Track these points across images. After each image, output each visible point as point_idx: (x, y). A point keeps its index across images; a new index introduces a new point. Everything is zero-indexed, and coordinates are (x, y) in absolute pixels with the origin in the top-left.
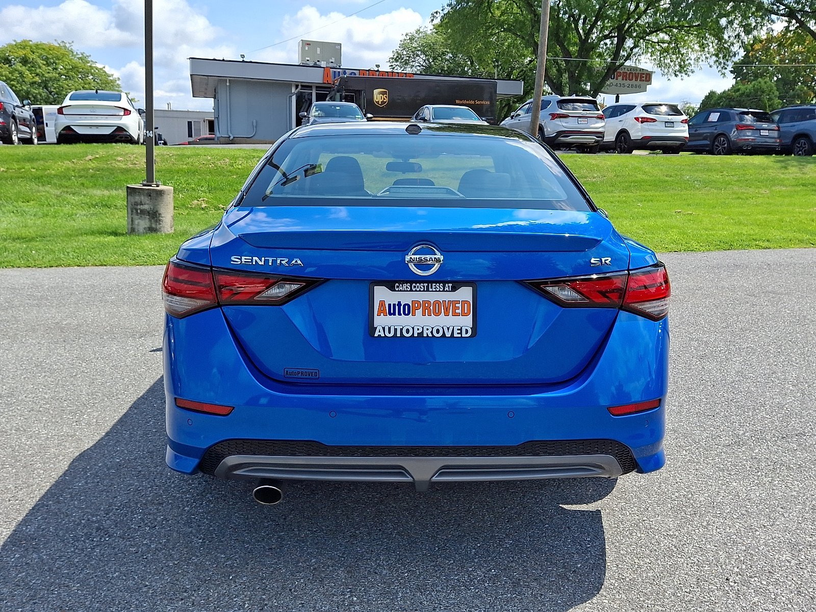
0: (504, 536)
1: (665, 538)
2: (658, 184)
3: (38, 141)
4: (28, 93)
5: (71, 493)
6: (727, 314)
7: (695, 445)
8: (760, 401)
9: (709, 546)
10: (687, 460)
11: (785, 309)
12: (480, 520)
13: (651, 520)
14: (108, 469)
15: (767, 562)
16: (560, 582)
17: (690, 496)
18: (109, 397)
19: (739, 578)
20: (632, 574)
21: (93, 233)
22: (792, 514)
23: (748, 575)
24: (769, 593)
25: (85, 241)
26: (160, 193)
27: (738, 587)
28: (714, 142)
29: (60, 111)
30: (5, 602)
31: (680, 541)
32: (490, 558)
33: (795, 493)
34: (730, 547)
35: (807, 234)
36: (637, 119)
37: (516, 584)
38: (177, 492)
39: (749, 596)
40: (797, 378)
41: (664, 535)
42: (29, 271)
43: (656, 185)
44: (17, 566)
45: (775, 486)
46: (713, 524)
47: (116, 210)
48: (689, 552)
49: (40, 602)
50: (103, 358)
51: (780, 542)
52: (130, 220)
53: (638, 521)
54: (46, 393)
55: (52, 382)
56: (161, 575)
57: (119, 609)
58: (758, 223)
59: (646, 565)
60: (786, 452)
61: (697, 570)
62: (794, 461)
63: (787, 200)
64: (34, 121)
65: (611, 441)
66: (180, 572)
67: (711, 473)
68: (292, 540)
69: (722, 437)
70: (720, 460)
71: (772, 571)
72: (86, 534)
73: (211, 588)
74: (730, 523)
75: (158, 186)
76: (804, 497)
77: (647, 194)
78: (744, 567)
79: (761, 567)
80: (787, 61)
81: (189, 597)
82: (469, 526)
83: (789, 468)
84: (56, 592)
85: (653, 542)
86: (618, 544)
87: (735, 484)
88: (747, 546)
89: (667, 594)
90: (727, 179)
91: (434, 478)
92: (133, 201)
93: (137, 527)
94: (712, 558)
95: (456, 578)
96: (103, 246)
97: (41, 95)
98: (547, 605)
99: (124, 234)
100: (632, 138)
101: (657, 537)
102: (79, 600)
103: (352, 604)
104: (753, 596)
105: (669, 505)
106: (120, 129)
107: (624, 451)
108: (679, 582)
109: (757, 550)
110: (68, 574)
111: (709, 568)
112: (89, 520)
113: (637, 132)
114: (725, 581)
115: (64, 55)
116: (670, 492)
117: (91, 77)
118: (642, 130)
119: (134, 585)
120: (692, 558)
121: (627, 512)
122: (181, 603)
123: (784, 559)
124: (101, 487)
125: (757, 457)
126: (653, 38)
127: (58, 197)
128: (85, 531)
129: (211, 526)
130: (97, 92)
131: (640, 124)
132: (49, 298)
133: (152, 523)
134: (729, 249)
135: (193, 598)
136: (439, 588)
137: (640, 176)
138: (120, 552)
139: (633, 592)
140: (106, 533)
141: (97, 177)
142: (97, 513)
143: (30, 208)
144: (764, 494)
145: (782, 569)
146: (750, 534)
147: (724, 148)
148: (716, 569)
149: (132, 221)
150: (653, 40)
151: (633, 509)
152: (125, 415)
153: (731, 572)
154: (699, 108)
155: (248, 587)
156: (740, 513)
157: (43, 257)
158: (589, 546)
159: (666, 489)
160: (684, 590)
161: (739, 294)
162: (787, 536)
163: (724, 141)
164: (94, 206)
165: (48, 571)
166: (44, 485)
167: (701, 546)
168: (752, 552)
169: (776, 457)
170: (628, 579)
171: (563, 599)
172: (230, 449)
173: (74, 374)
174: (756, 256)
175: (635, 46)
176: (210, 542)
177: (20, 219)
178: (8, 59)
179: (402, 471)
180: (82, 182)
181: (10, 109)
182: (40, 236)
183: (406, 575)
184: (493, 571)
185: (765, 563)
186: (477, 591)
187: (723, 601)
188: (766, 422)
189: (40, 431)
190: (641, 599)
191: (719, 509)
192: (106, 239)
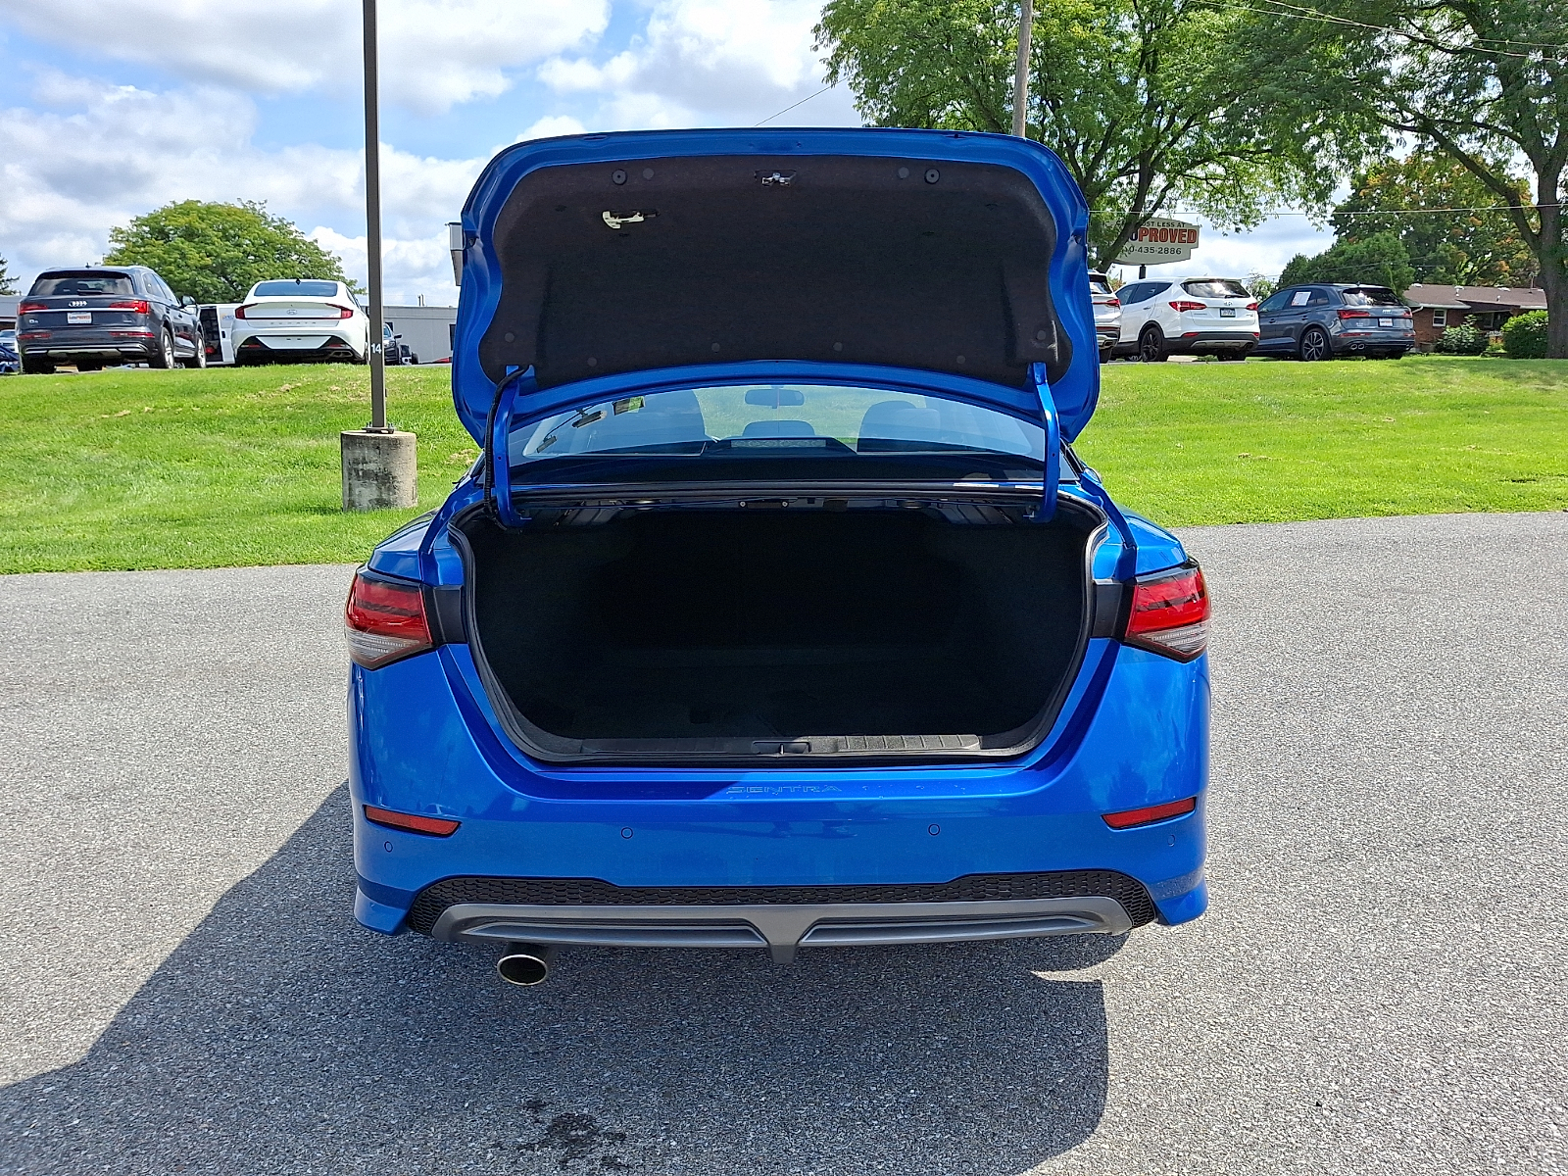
0: (934, 1028)
1: (1210, 1030)
2: (1210, 411)
3: (207, 361)
4: (194, 284)
5: (212, 956)
6: (1324, 630)
7: (1266, 861)
8: (1379, 781)
9: (1287, 1044)
10: (1251, 887)
11: (1422, 618)
12: (893, 1000)
13: (1187, 996)
14: (278, 913)
15: (1388, 1073)
16: (1027, 1111)
17: (1256, 952)
18: (291, 788)
19: (1339, 1102)
20: (1152, 1096)
21: (288, 509)
22: (1433, 983)
23: (1356, 1096)
24: (1392, 1131)
25: (274, 523)
26: (395, 444)
27: (1338, 1120)
28: (1302, 340)
29: (240, 314)
30: (83, 1152)
31: (1237, 1034)
32: (907, 1069)
33: (1437, 946)
34: (1324, 1044)
35: (1460, 489)
36: (1173, 305)
37: (950, 1115)
38: (388, 953)
39: (1357, 1135)
40: (1443, 739)
41: (1209, 1023)
42: (180, 575)
43: (1206, 412)
44: (111, 1086)
45: (1402, 932)
46: (1295, 1004)
47: (328, 471)
48: (1253, 1053)
49: (144, 1152)
50: (285, 721)
51: (1412, 1035)
52: (347, 487)
53: (1164, 998)
54: (188, 782)
55: (201, 762)
56: (350, 1100)
57: (275, 1163)
58: (1377, 472)
59: (1177, 1079)
60: (1423, 871)
61: (1265, 1087)
62: (1436, 887)
63: (1425, 433)
64: (199, 330)
65: (1110, 873)
66: (382, 1095)
67: (1293, 911)
68: (573, 1037)
69: (1312, 845)
70: (1308, 887)
71: (1396, 1089)
72: (231, 1028)
73: (431, 1124)
74: (1324, 1001)
75: (390, 432)
76: (1454, 953)
77: (1193, 426)
78: (1348, 1081)
79: (1378, 1081)
80: (1423, 204)
81: (394, 1140)
82: (875, 1011)
83: (1427, 901)
84: (172, 1134)
85: (1190, 1037)
86: (1128, 1041)
87: (1333, 930)
88: (1355, 1044)
89: (1212, 1132)
90: (1324, 400)
91: (803, 940)
92: (350, 456)
93: (317, 1016)
94: (1293, 1066)
95: (849, 1105)
96: (301, 532)
97: (215, 287)
98: (1002, 1153)
99: (337, 511)
100: (1166, 337)
101: (1197, 1027)
102: (210, 1147)
103: (668, 1152)
104: (1362, 1135)
105: (1219, 970)
106: (335, 340)
107: (1132, 888)
108: (1233, 1110)
109: (1371, 1051)
110: (195, 1099)
111: (1286, 1084)
112: (238, 1003)
113: (1174, 326)
114: (1315, 1108)
115: (251, 223)
116: (1221, 945)
117: (295, 257)
118: (1183, 322)
119: (304, 1118)
120: (1257, 1066)
121: (1148, 984)
122: (378, 1151)
123: (1418, 1067)
124: (264, 945)
125: (1373, 880)
126: (1198, 172)
127: (234, 451)
128: (231, 1022)
129: (440, 1013)
130: (298, 282)
131: (1178, 313)
132: (209, 619)
133: (342, 1008)
134: (1328, 518)
135: (401, 1142)
136: (818, 1124)
137: (1181, 398)
138: (285, 1060)
139: (1153, 1129)
140: (264, 1026)
141: (296, 419)
142: (252, 991)
143: (190, 470)
144: (1385, 948)
145: (1416, 1084)
146: (1358, 1020)
147: (1320, 349)
148: (1299, 1085)
149: (350, 489)
150: (1199, 176)
151: (1156, 978)
152: (314, 818)
153: (1324, 1091)
154: (1278, 284)
155: (494, 1122)
156: (1341, 983)
157: (204, 552)
158: (1078, 1044)
159: (1215, 941)
160: (1241, 1125)
161: (1346, 593)
162: (1423, 1025)
163: (1318, 337)
164: (294, 465)
165: (162, 1096)
166: (171, 941)
167: (1272, 1044)
168: (1361, 1054)
169: (1404, 880)
170: (1144, 1105)
171: (1030, 1141)
172: (455, 893)
173: (237, 749)
174: (1372, 528)
175: (1170, 186)
176: (435, 1041)
177: (172, 488)
178: (163, 230)
179: (746, 929)
180: (273, 426)
181: (160, 312)
182: (202, 517)
183: (763, 1099)
184: (912, 1091)
185: (1385, 1074)
186: (883, 1128)
187: (1310, 1146)
188: (1389, 817)
189: (173, 846)
190: (1167, 1141)
191: (1305, 976)
192: (308, 520)
